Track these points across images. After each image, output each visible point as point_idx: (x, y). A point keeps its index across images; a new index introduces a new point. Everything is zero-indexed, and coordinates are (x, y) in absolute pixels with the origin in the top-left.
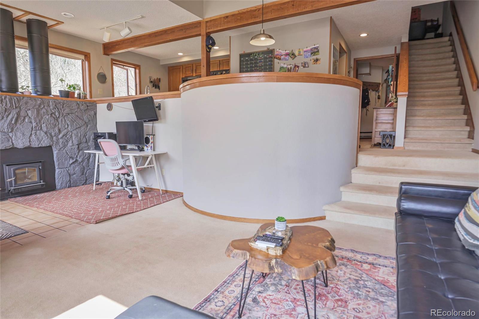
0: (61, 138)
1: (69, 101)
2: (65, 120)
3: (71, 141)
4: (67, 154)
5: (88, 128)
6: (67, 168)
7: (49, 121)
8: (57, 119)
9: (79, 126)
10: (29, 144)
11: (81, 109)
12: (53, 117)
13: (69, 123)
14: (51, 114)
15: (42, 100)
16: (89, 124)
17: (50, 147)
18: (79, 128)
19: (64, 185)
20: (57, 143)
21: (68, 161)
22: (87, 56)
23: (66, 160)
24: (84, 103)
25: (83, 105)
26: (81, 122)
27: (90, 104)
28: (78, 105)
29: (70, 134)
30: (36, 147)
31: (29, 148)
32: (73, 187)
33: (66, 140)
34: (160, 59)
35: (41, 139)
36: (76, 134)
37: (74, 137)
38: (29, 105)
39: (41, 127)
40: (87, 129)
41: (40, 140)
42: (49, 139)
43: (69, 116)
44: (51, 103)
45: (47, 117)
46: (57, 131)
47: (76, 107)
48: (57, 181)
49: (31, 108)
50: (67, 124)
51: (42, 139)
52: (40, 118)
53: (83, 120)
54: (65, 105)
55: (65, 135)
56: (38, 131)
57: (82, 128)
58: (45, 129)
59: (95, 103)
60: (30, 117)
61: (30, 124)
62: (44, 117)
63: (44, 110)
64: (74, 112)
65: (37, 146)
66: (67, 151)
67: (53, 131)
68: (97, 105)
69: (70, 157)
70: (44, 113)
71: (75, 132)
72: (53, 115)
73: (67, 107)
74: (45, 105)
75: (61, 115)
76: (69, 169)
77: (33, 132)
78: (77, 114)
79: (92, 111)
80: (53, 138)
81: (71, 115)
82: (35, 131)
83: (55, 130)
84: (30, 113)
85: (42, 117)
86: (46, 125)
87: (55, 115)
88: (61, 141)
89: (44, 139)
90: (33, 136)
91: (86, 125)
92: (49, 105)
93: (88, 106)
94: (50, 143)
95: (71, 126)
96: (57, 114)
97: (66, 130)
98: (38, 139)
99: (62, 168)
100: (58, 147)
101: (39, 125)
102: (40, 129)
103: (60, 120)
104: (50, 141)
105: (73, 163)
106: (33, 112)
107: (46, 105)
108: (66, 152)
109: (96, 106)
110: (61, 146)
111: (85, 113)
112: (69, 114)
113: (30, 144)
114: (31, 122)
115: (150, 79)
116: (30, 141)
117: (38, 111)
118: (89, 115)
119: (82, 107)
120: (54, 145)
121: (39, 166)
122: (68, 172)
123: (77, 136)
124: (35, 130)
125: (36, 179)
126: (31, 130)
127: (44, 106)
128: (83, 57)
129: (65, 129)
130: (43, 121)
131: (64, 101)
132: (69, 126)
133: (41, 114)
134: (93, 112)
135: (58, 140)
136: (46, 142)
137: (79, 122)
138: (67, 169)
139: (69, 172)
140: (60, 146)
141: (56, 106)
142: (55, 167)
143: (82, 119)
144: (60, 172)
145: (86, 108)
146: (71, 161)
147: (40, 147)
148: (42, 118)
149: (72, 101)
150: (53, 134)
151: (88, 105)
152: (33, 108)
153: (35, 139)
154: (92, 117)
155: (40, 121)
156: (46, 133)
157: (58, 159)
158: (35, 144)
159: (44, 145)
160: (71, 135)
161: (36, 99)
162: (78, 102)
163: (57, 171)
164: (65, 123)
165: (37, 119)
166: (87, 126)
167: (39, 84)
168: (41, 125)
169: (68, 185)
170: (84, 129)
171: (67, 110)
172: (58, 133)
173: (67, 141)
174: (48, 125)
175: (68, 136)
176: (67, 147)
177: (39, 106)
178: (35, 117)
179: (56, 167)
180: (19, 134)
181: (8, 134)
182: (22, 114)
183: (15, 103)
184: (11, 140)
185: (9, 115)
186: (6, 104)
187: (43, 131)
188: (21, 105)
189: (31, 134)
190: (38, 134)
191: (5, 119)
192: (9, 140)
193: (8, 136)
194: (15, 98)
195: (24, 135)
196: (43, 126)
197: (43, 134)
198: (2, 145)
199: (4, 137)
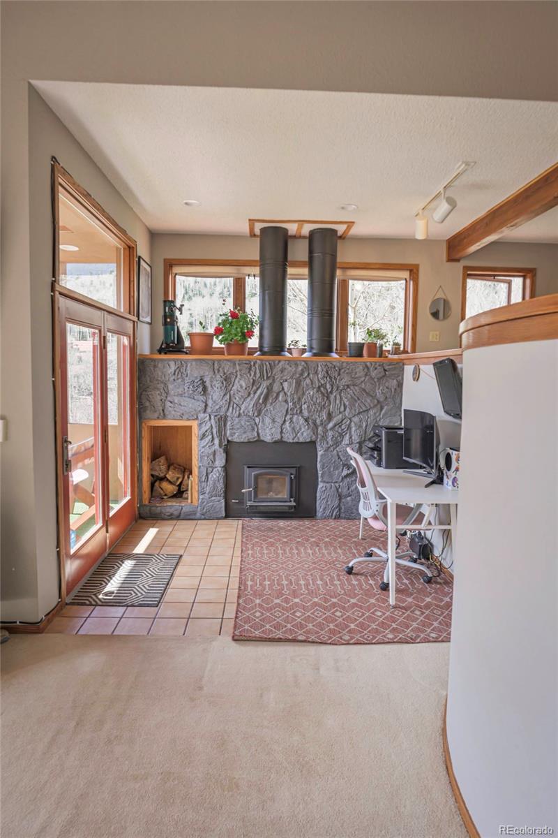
0: (331, 429)
1: (351, 362)
2: (341, 398)
3: (348, 435)
4: (339, 458)
5: (383, 411)
6: (336, 482)
7: (314, 400)
8: (327, 396)
9: (364, 409)
10: (279, 438)
11: (371, 377)
12: (322, 393)
13: (347, 403)
14: (319, 387)
15: (307, 364)
16: (386, 405)
17: (313, 443)
18: (364, 411)
19: (328, 512)
20: (324, 437)
21: (340, 470)
22: (413, 271)
23: (336, 468)
24: (379, 366)
25: (376, 369)
26: (369, 401)
27: (390, 367)
28: (366, 370)
29: (347, 423)
30: (290, 443)
31: (280, 442)
32: (345, 518)
33: (339, 433)
35: (298, 429)
36: (359, 424)
37: (353, 429)
38: (286, 373)
39: (301, 410)
40: (380, 414)
41: (296, 431)
42: (309, 431)
43: (349, 389)
44: (320, 368)
45: (312, 393)
47: (362, 373)
48: (318, 503)
49: (288, 378)
50: (344, 405)
51: (300, 429)
52: (300, 392)
53: (373, 397)
54: (343, 370)
55: (339, 424)
56: (296, 416)
57: (371, 412)
58: (306, 414)
59: (401, 364)
60: (285, 393)
61: (285, 404)
62: (307, 392)
63: (308, 381)
64: (358, 382)
65: (291, 441)
66: (340, 454)
67: (319, 416)
68: (405, 367)
69: (344, 465)
70: (307, 385)
71: (356, 419)
72: (322, 389)
73: (347, 373)
74: (310, 372)
75: (335, 389)
76: (340, 486)
77: (288, 417)
78: (363, 387)
79: (393, 379)
80: (317, 429)
81: (352, 387)
82: (291, 416)
83: (323, 415)
84: (286, 385)
85: (303, 392)
86: (308, 407)
87: (325, 388)
88: (330, 433)
89: (303, 430)
90: (287, 423)
91: (379, 406)
92: (316, 373)
93: (385, 370)
94: (311, 437)
95: (351, 409)
96: (328, 386)
97: (341, 415)
98: (293, 429)
99: (327, 483)
100: (325, 446)
101: (298, 407)
102: (298, 412)
103: (332, 397)
104: (312, 433)
105: (347, 475)
106: (290, 385)
107: (312, 372)
108: (338, 455)
109: (403, 369)
110: (330, 443)
111: (379, 384)
112: (348, 386)
113: (282, 437)
114: (286, 401)
116: (281, 432)
117: (298, 383)
118: (387, 388)
119: (374, 374)
120: (318, 440)
121: (292, 474)
122: (338, 491)
123: (360, 427)
124: (291, 414)
125: (285, 494)
126: (285, 414)
127: (309, 374)
128: (406, 274)
129: (340, 413)
130: (305, 399)
131: (343, 363)
132: (348, 410)
133: (303, 388)
134: (395, 381)
135: (325, 432)
136: (305, 434)
137: (366, 401)
138: (337, 485)
139: (340, 490)
140: (327, 443)
141: (327, 373)
142: (318, 479)
143: (372, 396)
144: (324, 489)
145: (383, 374)
146: (345, 472)
147: (296, 443)
148: (304, 394)
149: (356, 362)
150: (318, 422)
151: (386, 368)
152: (292, 378)
153: (288, 428)
154: (393, 390)
155: (299, 399)
156: (306, 420)
157: (323, 465)
158: (289, 438)
159: (301, 440)
160: (349, 425)
161: (298, 362)
162: (368, 364)
163: (320, 485)
164: (341, 403)
165: (296, 396)
166: (382, 408)
168: (301, 407)
169: (334, 513)
170: (375, 414)
171: (346, 380)
172: (325, 421)
173: (342, 436)
174: (312, 406)
175: (343, 427)
176: (340, 446)
177: (301, 374)
178: (293, 392)
179: (320, 479)
180: (267, 420)
181: (254, 420)
182: (276, 388)
183: (267, 372)
184: (256, 429)
185: (258, 389)
186: (255, 373)
187: (302, 417)
188: (275, 374)
189: (285, 421)
190: (294, 420)
191: (252, 395)
192: (253, 429)
193: (253, 423)
194: (267, 363)
195: (274, 421)
196: (303, 408)
197: (302, 421)
198: (244, 436)
199: (248, 423)
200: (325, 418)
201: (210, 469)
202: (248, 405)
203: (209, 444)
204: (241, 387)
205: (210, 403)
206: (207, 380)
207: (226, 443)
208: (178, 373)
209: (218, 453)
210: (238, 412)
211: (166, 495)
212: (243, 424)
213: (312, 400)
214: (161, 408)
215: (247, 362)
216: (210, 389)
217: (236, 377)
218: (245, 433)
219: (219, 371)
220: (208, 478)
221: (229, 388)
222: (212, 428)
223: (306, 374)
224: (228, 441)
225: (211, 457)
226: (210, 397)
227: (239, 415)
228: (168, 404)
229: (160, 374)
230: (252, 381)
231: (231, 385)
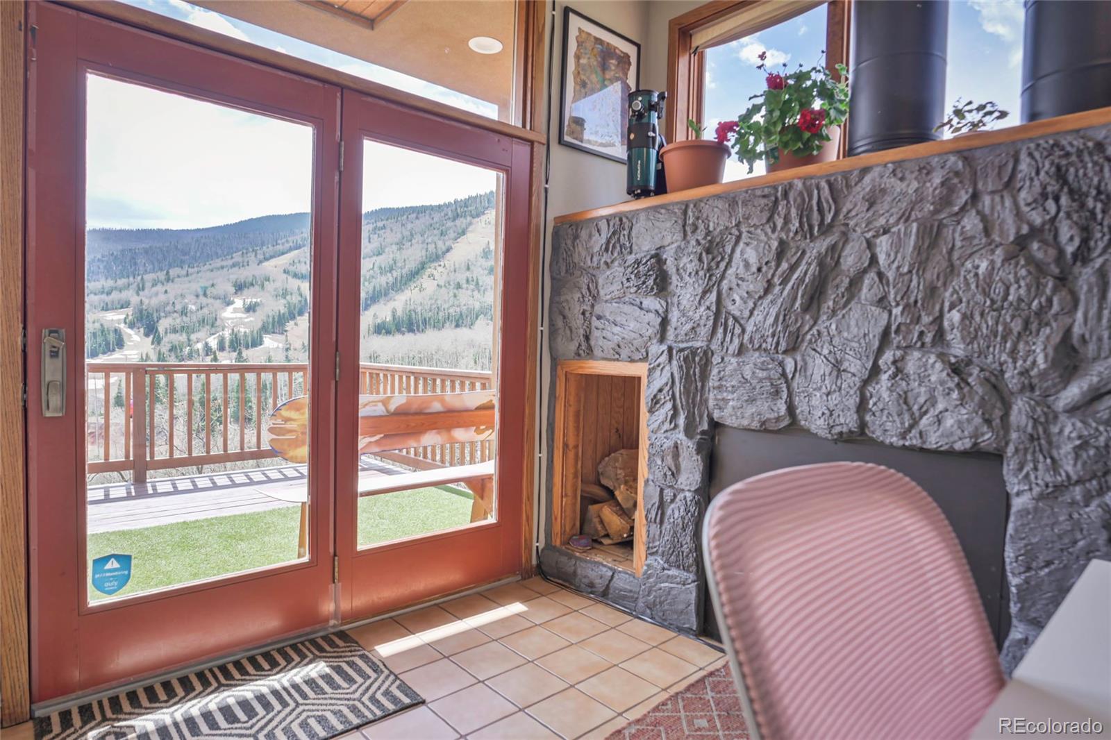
7: (999, 288)
8: (1058, 273)
10: (854, 425)
12: (1031, 260)
14: (1021, 243)
15: (965, 159)
35: (922, 400)
38: (883, 206)
39: (939, 332)
41: (916, 408)
42: (967, 410)
44: (1025, 166)
45: (984, 265)
46: (1040, 359)
49: (892, 221)
51: (932, 401)
52: (936, 266)
56: (916, 354)
58: (957, 342)
60: (881, 275)
61: (876, 310)
62: (969, 265)
63: (971, 223)
65: (897, 442)
67: (1013, 353)
70: (967, 239)
72: (1034, 246)
74: (980, 185)
77: (888, 356)
80: (1007, 407)
82: (899, 353)
83: (1030, 352)
84: (883, 246)
85: (952, 266)
86: (968, 318)
88: (1070, 429)
92: (1008, 184)
94: (976, 435)
96: (1065, 233)
98: (905, 399)
100: (1045, 476)
101: (927, 319)
102: (928, 339)
103: (1084, 275)
104: (978, 420)
106: (898, 246)
107: (988, 185)
110: (1070, 469)
113: (863, 425)
116: (862, 407)
117: (931, 235)
120: (1010, 450)
124: (898, 348)
126: (877, 344)
127: (975, 197)
130: (955, 292)
133: (950, 250)
135: (1045, 418)
136: (949, 422)
140: (1056, 468)
147: (912, 449)
148: (952, 270)
150: (1011, 378)
152: (906, 218)
153: (885, 395)
155: (932, 292)
156: (957, 370)
159: (933, 441)
165: (914, 283)
168: (941, 317)
172: (1043, 375)
174: (982, 314)
178: (906, 269)
180: (819, 367)
181: (781, 364)
182: (851, 259)
183: (820, 210)
184: (785, 396)
185: (793, 268)
186: (787, 220)
187: (942, 356)
188: (846, 217)
189: (875, 371)
190: (911, 367)
191: (777, 289)
192: (777, 393)
193: (775, 374)
194: (824, 184)
195: (838, 368)
196: (946, 324)
197: (937, 372)
198: (751, 410)
199: (761, 374)
200: (1041, 364)
201: (668, 494)
202: (764, 320)
203: (667, 426)
204: (747, 265)
205: (674, 316)
206: (668, 255)
207: (705, 426)
208: (614, 247)
209: (684, 454)
210: (736, 342)
211: (607, 536)
212: (748, 375)
213: (986, 294)
214: (582, 332)
215: (766, 191)
216: (674, 279)
217: (739, 238)
218: (751, 400)
219: (695, 228)
221: (718, 273)
222: (673, 382)
223: (964, 197)
224: (711, 420)
225: (669, 460)
226: (675, 300)
227: (741, 351)
228: (595, 322)
229: (584, 253)
230: (775, 244)
231: (723, 265)
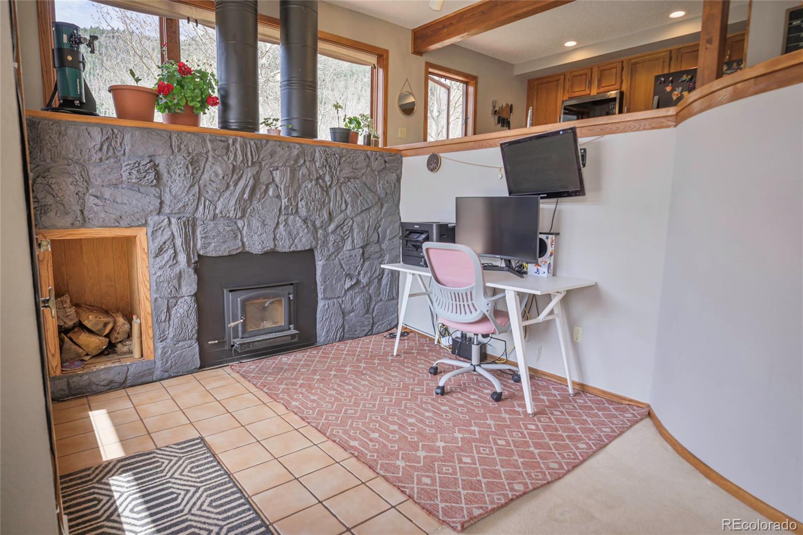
0: (332, 233)
1: (352, 150)
2: (342, 194)
3: (350, 239)
4: (342, 267)
5: (384, 210)
6: (339, 297)
7: (313, 194)
8: (326, 190)
9: (366, 206)
10: (272, 246)
11: (372, 170)
12: (321, 187)
13: (349, 200)
14: (317, 179)
15: (302, 148)
16: (386, 202)
17: (311, 251)
18: (366, 209)
19: (332, 335)
20: (325, 243)
21: (343, 282)
22: (382, 57)
23: (338, 280)
24: (380, 155)
25: (377, 159)
26: (371, 198)
27: (391, 158)
28: (367, 159)
29: (350, 224)
30: (285, 252)
31: (272, 254)
32: (349, 339)
33: (341, 236)
34: (514, 63)
35: (295, 233)
36: (361, 225)
37: (356, 231)
38: (277, 158)
39: (297, 209)
40: (380, 214)
41: (293, 237)
42: (309, 235)
43: (349, 183)
44: (317, 154)
45: (309, 186)
46: (326, 217)
47: (364, 164)
48: (318, 326)
49: (280, 165)
50: (346, 202)
51: (298, 233)
52: (296, 186)
53: (375, 193)
54: (343, 159)
55: (340, 226)
56: (291, 217)
57: (373, 211)
58: (303, 212)
59: (399, 156)
60: (277, 186)
61: (277, 200)
62: (304, 185)
63: (304, 170)
64: (359, 174)
65: (287, 250)
66: (342, 262)
67: (319, 215)
68: (404, 158)
69: (347, 275)
70: (303, 176)
71: (358, 219)
72: (320, 181)
73: (348, 163)
74: (306, 158)
75: (335, 182)
76: (343, 301)
77: (282, 218)
78: (364, 180)
79: (393, 173)
80: (317, 233)
81: (352, 181)
82: (286, 217)
83: (323, 215)
84: (277, 175)
85: (299, 185)
86: (307, 204)
87: (324, 180)
88: (332, 238)
89: (301, 235)
90: (281, 227)
91: (379, 203)
92: (313, 159)
93: (385, 162)
94: (311, 243)
95: (353, 207)
96: (327, 178)
97: (342, 215)
98: (290, 233)
99: (329, 299)
100: (326, 253)
101: (294, 204)
102: (294, 211)
103: (332, 192)
104: (312, 238)
105: (352, 287)
106: (283, 175)
107: (308, 158)
108: (340, 264)
109: (402, 163)
110: (332, 250)
111: (379, 178)
112: (349, 179)
113: (275, 246)
114: (278, 197)
115: (494, 107)
116: (275, 239)
117: (293, 172)
118: (388, 183)
119: (375, 165)
120: (318, 247)
121: (289, 294)
122: (341, 308)
123: (363, 228)
124: (285, 214)
125: (281, 320)
126: (278, 213)
127: (305, 161)
128: (373, 60)
129: (341, 211)
130: (302, 194)
131: (342, 149)
132: (349, 206)
133: (299, 179)
134: (394, 174)
135: (326, 236)
136: (304, 240)
137: (368, 197)
138: (340, 300)
139: (343, 306)
140: (328, 250)
141: (327, 161)
142: (317, 296)
143: (373, 192)
144: (327, 306)
145: (383, 166)
146: (348, 284)
147: (293, 252)
148: (299, 187)
149: (356, 150)
150: (318, 223)
151: (387, 159)
152: (284, 165)
153: (284, 233)
154: (393, 185)
155: (295, 194)
156: (305, 221)
157: (325, 278)
158: (284, 246)
159: (300, 248)
160: (352, 226)
161: (291, 144)
162: (369, 152)
163: (321, 304)
164: (342, 199)
165: (290, 190)
166: (382, 206)
167: (295, 114)
168: (297, 204)
169: (339, 334)
170: (376, 212)
171: (347, 172)
172: (326, 222)
173: (343, 240)
174: (311, 203)
175: (345, 229)
176: (341, 253)
177: (296, 161)
178: (288, 185)
179: (320, 296)
180: (256, 223)
181: (236, 223)
182: (264, 178)
183: (252, 155)
184: (240, 236)
185: (240, 179)
186: (235, 156)
187: (300, 217)
188: (262, 160)
189: (278, 223)
190: (290, 222)
191: (232, 188)
192: (236, 237)
193: (234, 227)
194: (252, 143)
195: (264, 224)
196: (300, 206)
197: (299, 222)
198: (224, 246)
199: (228, 229)
200: (325, 219)
201: (173, 301)
202: (227, 203)
203: (171, 263)
204: (217, 175)
205: (167, 198)
206: (162, 162)
207: (196, 259)
208: (108, 148)
209: (185, 276)
210: (212, 213)
211: (87, 355)
212: (221, 228)
213: (310, 196)
214: (77, 208)
215: (223, 139)
216: (165, 176)
217: (207, 159)
218: (224, 242)
219: (180, 150)
220: (170, 315)
221: (198, 176)
222: (174, 237)
223: (302, 162)
224: (199, 256)
225: (175, 281)
226: (168, 190)
227: (215, 216)
229: (72, 147)
230: (231, 166)
231: (200, 172)
